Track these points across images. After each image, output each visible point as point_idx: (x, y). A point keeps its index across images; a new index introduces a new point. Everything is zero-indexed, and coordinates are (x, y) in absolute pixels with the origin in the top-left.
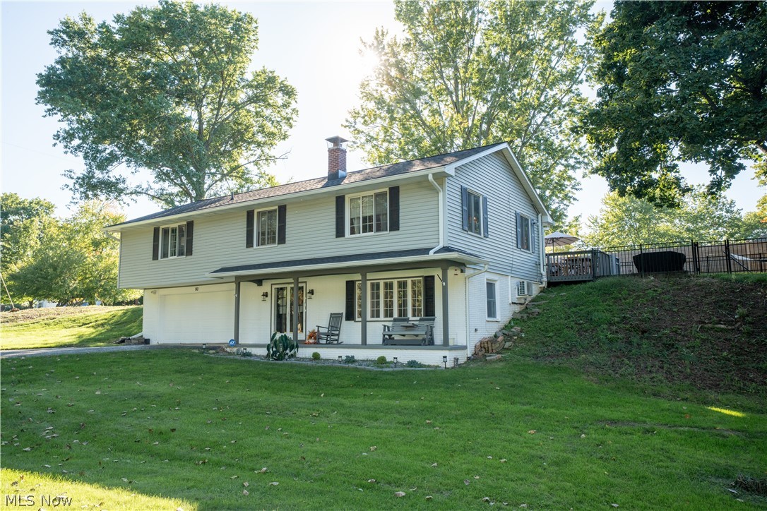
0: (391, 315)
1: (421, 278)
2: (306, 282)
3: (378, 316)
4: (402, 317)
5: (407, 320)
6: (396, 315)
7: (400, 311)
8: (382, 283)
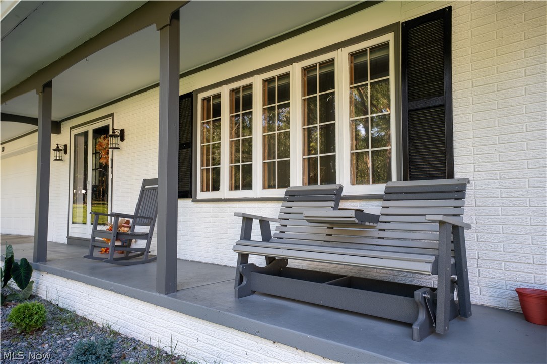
0: (284, 181)
1: (390, 37)
2: (112, 115)
3: (248, 185)
4: (319, 186)
5: (337, 196)
6: (297, 178)
7: (311, 165)
8: (257, 84)
